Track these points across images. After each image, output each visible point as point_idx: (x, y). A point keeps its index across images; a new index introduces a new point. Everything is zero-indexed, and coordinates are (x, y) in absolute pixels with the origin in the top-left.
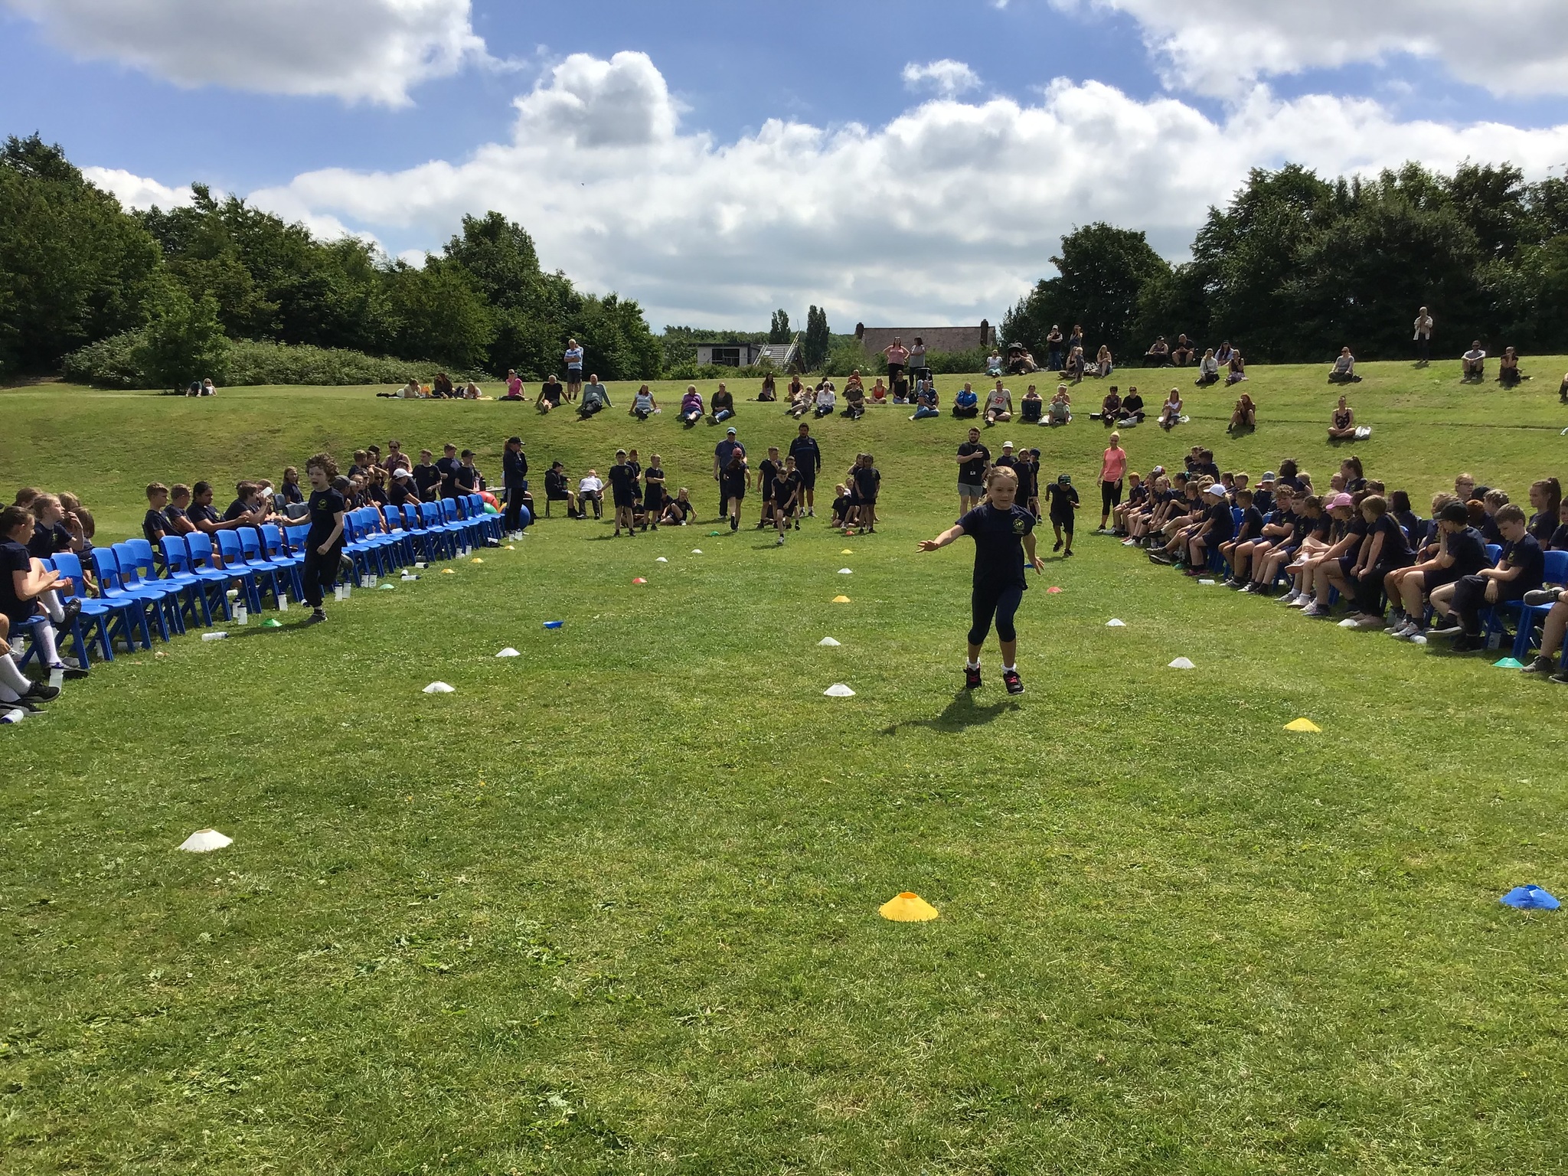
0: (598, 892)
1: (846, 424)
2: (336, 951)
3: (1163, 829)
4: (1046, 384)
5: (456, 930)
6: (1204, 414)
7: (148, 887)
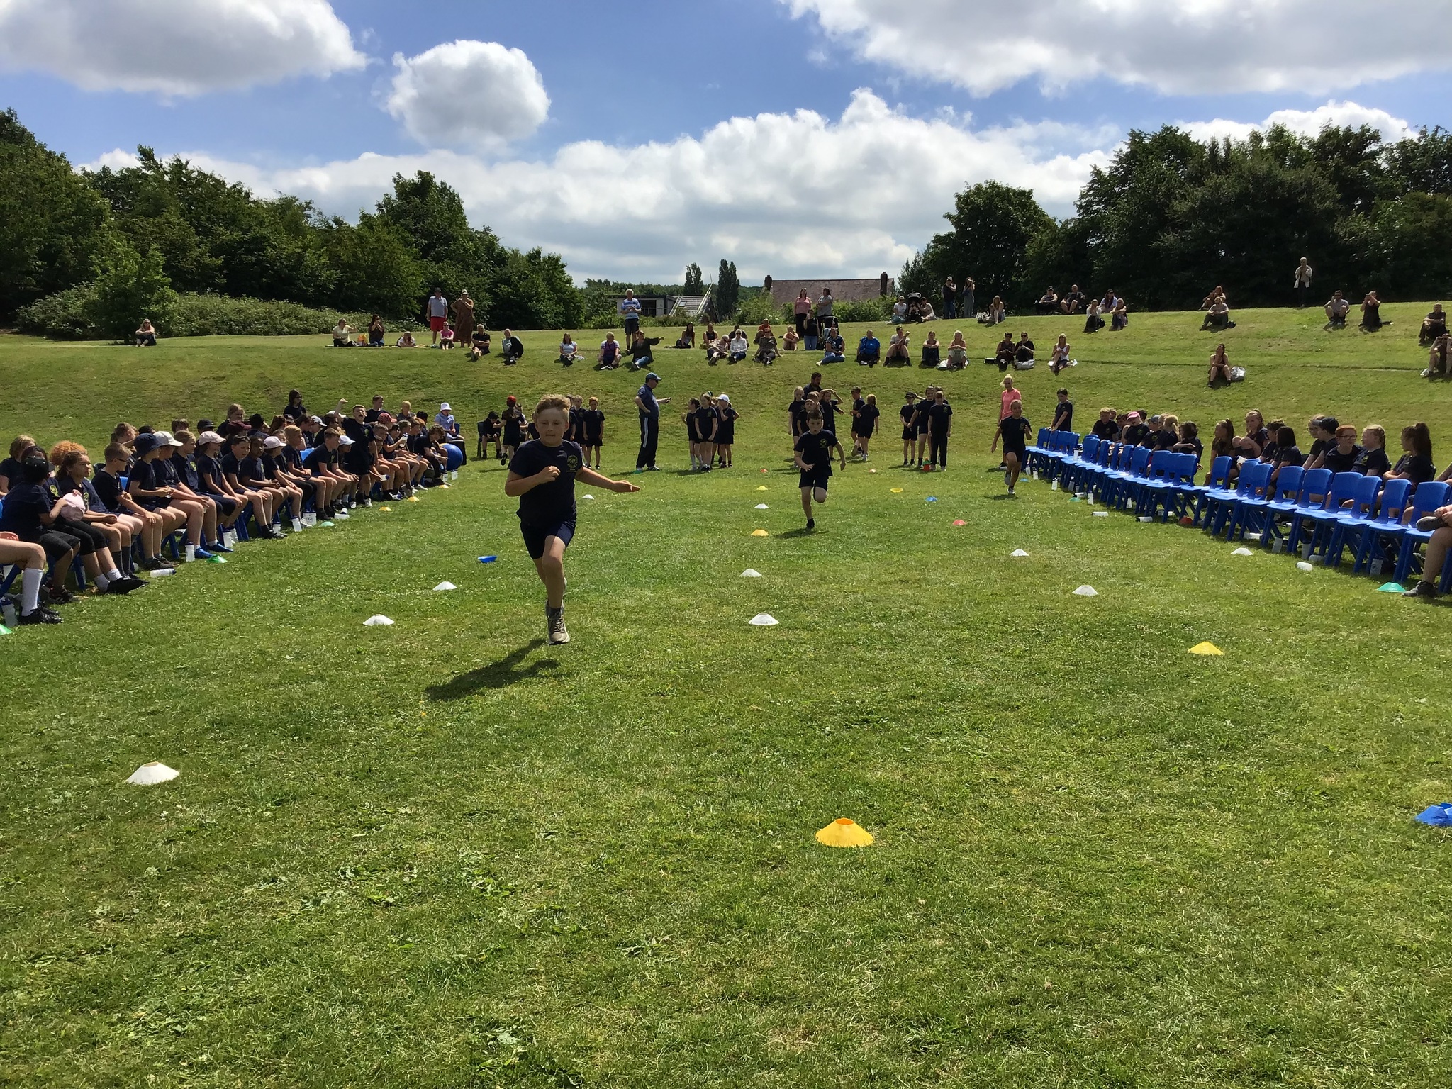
0: (540, 821)
1: (758, 369)
2: (282, 885)
3: (1084, 751)
4: (944, 331)
5: (402, 862)
6: (1091, 358)
7: (95, 821)
